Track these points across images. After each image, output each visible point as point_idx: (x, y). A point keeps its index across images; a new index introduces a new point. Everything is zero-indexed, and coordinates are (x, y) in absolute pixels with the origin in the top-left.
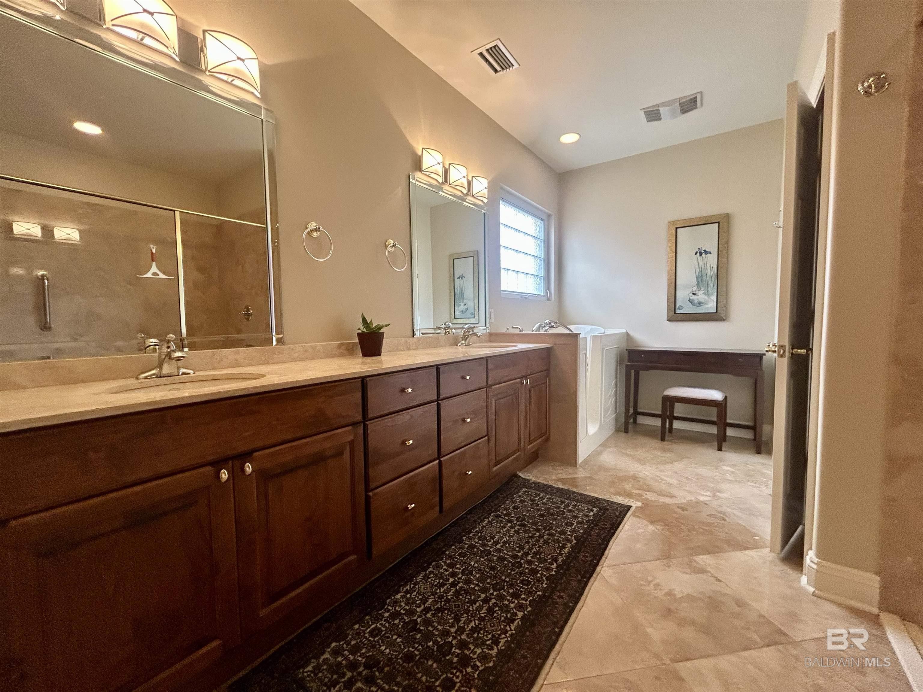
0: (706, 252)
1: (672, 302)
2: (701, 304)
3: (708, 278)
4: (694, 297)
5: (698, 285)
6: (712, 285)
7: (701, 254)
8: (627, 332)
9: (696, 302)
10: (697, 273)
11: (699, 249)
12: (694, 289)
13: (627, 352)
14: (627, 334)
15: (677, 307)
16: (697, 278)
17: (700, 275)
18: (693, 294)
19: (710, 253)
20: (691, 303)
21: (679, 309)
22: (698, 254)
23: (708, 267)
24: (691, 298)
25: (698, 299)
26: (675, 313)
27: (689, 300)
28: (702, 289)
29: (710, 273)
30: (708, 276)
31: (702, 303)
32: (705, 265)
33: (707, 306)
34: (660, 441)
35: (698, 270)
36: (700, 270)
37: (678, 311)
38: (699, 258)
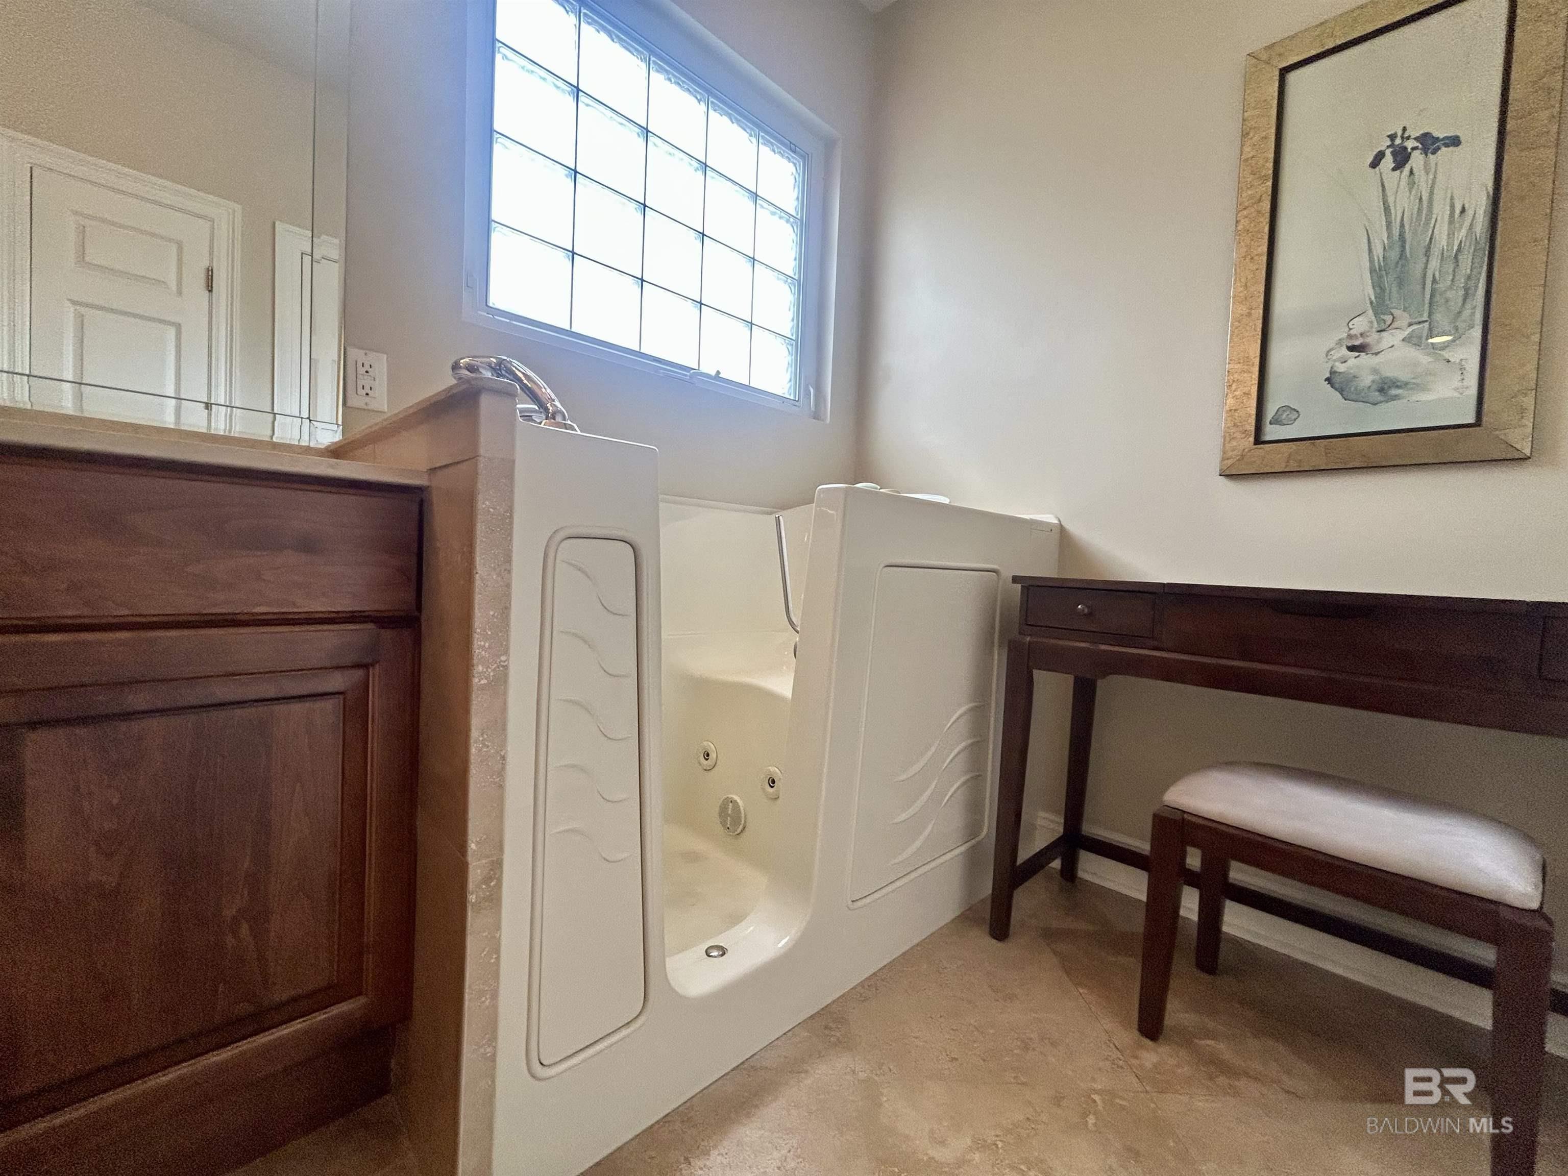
0: (1429, 143)
1: (1247, 394)
2: (1394, 392)
3: (1434, 264)
4: (1355, 362)
5: (1380, 307)
6: (1456, 295)
7: (1402, 158)
8: (1061, 526)
9: (1367, 380)
10: (1378, 251)
11: (1392, 137)
12: (1360, 325)
13: (1019, 586)
14: (1062, 530)
15: (1271, 411)
16: (1377, 274)
17: (1394, 255)
18: (1351, 349)
19: (1455, 141)
20: (1341, 391)
21: (1276, 421)
22: (1388, 161)
23: (1441, 210)
24: (1341, 368)
25: (1375, 371)
26: (1258, 441)
27: (1328, 380)
28: (1403, 319)
29: (1451, 235)
30: (1436, 252)
31: (1395, 384)
32: (1425, 207)
33: (1425, 397)
34: (1137, 1034)
35: (1380, 237)
36: (1396, 232)
37: (1272, 432)
38: (1394, 180)
